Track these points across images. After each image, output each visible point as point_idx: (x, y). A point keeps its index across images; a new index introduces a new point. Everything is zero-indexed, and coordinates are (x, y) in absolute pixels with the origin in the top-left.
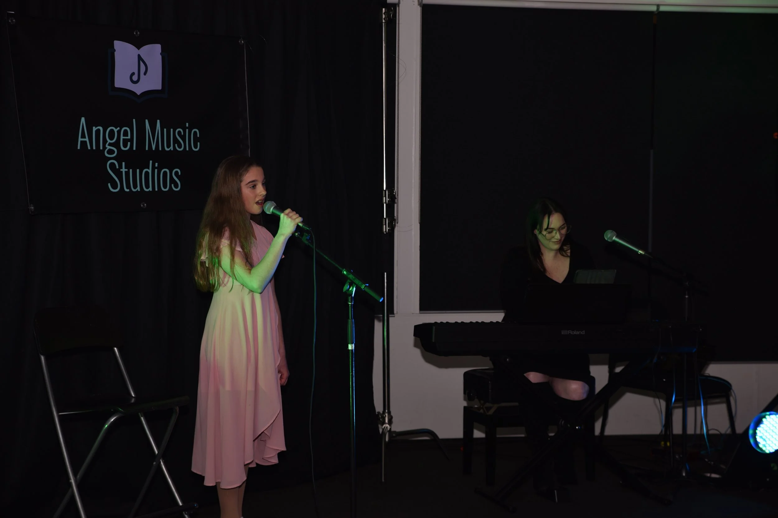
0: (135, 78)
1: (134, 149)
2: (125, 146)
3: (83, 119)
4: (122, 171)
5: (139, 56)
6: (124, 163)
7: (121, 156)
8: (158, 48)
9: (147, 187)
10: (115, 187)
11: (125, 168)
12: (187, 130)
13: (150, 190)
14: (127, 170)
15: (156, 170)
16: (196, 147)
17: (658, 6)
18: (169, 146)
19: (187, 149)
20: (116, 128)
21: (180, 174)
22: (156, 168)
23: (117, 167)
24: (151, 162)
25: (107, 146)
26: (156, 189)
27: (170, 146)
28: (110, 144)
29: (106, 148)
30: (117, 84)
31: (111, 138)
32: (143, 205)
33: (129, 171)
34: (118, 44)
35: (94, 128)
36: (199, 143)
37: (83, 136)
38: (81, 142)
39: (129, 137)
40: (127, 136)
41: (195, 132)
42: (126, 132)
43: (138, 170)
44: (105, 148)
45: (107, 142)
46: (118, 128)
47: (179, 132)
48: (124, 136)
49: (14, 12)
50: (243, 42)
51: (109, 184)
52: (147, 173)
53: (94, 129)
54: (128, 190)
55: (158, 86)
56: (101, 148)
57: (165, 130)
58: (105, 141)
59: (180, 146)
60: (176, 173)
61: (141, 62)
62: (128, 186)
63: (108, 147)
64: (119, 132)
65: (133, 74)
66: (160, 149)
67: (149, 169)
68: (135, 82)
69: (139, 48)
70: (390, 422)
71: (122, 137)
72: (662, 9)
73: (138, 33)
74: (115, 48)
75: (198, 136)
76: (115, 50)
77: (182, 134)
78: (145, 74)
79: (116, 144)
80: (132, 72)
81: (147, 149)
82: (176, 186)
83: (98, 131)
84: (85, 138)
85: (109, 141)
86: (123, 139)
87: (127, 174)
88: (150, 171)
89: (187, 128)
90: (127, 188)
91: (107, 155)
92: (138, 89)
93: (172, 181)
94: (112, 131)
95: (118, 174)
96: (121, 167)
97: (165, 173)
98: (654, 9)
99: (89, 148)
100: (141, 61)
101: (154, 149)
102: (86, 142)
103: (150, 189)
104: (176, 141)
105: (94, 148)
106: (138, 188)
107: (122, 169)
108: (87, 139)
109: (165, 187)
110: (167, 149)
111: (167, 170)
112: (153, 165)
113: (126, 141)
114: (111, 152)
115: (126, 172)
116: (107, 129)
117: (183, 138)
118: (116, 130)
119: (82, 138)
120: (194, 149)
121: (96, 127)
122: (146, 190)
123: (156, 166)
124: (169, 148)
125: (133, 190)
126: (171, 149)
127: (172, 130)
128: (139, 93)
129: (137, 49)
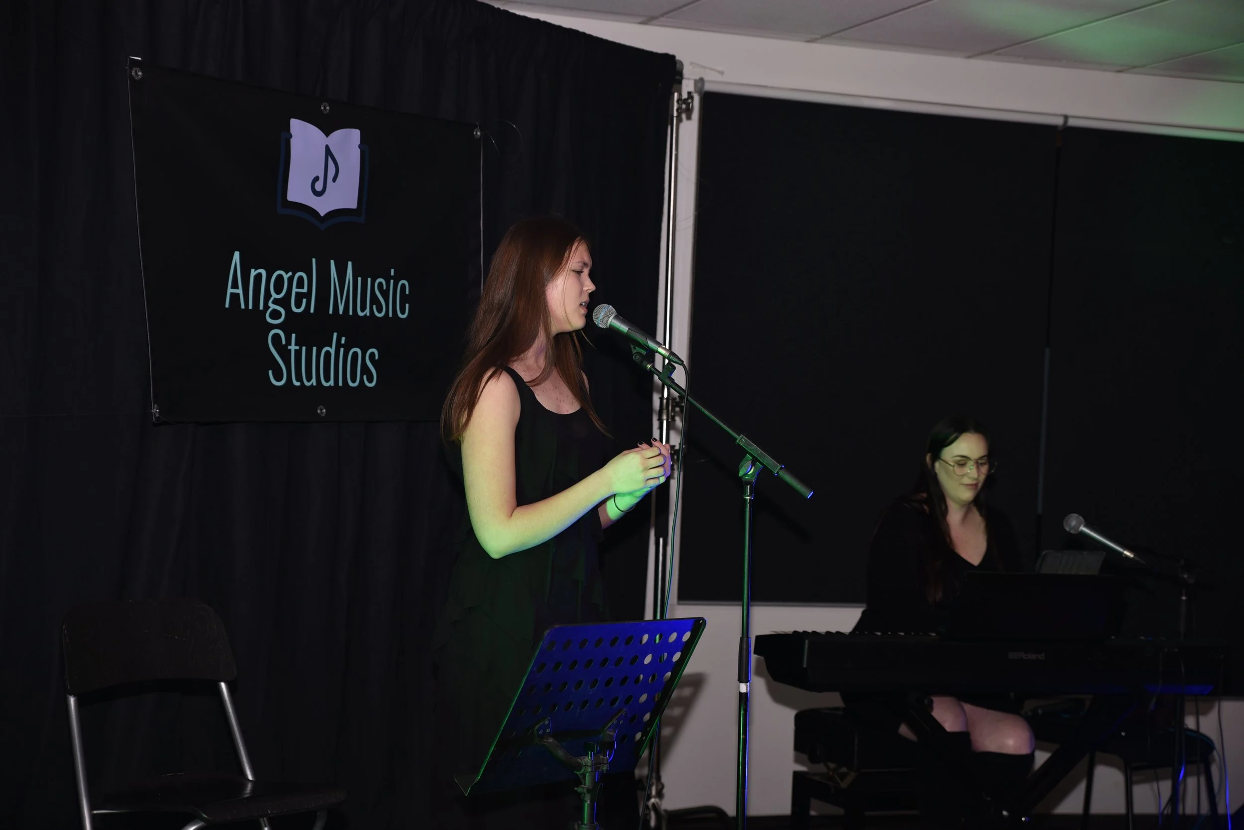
0: (319, 186)
1: (312, 311)
2: (298, 306)
3: (237, 255)
4: (290, 350)
5: (327, 147)
6: (294, 336)
7: (292, 324)
8: (355, 135)
9: (327, 379)
10: (279, 378)
11: (296, 345)
12: (392, 281)
13: (331, 385)
14: (297, 348)
15: (342, 350)
16: (403, 312)
17: (1066, 117)
18: (363, 309)
19: (391, 315)
20: (287, 273)
21: (377, 358)
22: (343, 346)
23: (284, 343)
24: (335, 334)
25: (270, 304)
26: (340, 384)
27: (365, 308)
28: (276, 302)
29: (269, 307)
30: (292, 196)
31: (278, 290)
32: (321, 410)
33: (301, 349)
34: (297, 126)
35: (253, 270)
36: (407, 305)
37: (235, 286)
38: (232, 294)
39: (305, 290)
40: (303, 288)
41: (403, 286)
42: (301, 278)
43: (315, 349)
44: (266, 307)
45: (271, 296)
46: (290, 274)
47: (380, 284)
48: (297, 287)
49: (140, 59)
50: (479, 133)
51: (270, 372)
52: (328, 354)
53: (253, 273)
54: (297, 384)
55: (352, 203)
56: (261, 308)
57: (360, 279)
58: (268, 295)
59: (380, 309)
60: (372, 354)
61: (330, 159)
62: (299, 378)
63: (273, 307)
64: (291, 280)
65: (316, 179)
66: (351, 313)
67: (331, 347)
68: (318, 194)
69: (327, 135)
70: (660, 795)
71: (295, 290)
72: (1072, 122)
73: (328, 108)
74: (292, 131)
75: (407, 292)
76: (291, 136)
77: (385, 288)
78: (334, 180)
79: (284, 302)
80: (315, 176)
81: (331, 312)
82: (370, 381)
83: (258, 277)
84: (237, 288)
85: (274, 295)
86: (297, 293)
87: (298, 353)
88: (332, 351)
89: (392, 277)
90: (297, 380)
91: (269, 320)
92: (323, 207)
93: (365, 370)
94: (280, 277)
95: (285, 353)
96: (289, 342)
97: (355, 356)
98: (1059, 121)
99: (243, 306)
100: (329, 157)
101: (341, 312)
102: (238, 295)
103: (332, 383)
104: (374, 300)
105: (250, 307)
106: (314, 381)
107: (290, 345)
108: (240, 291)
109: (354, 381)
110: (361, 314)
111: (358, 350)
112: (339, 340)
113: (299, 297)
114: (275, 315)
115: (296, 350)
116: (273, 274)
117: (385, 294)
118: (286, 277)
119: (232, 287)
120: (400, 315)
121: (255, 270)
122: (325, 384)
123: (343, 342)
124: (364, 311)
125: (306, 383)
126: (366, 313)
127: (369, 280)
128: (322, 214)
129: (325, 136)
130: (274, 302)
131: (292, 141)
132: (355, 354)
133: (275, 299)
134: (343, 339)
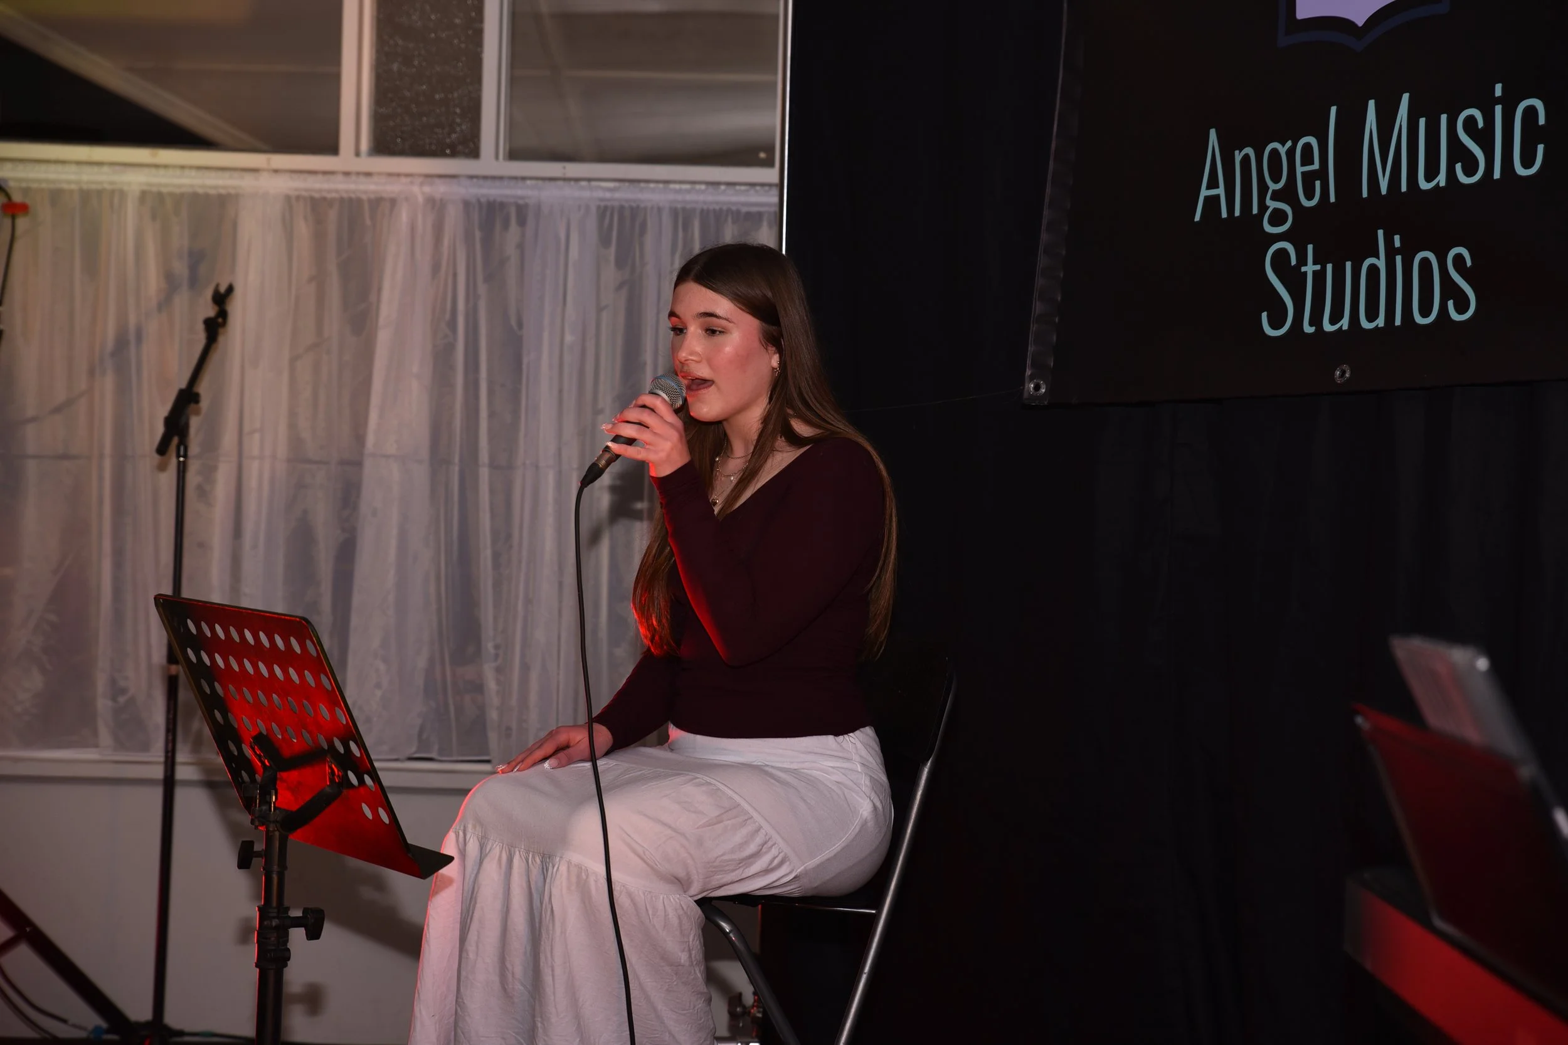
1: (1332, 199)
2: (1310, 197)
3: (1213, 133)
4: (1306, 273)
6: (1310, 248)
7: (1304, 228)
9: (1372, 316)
10: (1276, 324)
11: (1315, 263)
12: (1498, 109)
13: (1379, 326)
14: (1318, 267)
15: (1399, 259)
16: (1527, 162)
18: (1431, 174)
20: (1283, 145)
21: (1469, 263)
22: (1398, 251)
23: (1294, 262)
24: (1380, 233)
25: (1269, 202)
26: (1398, 322)
27: (1437, 174)
28: (1276, 196)
29: (1268, 207)
30: (1303, 10)
31: (1276, 179)
32: (1341, 372)
33: (1324, 269)
35: (1237, 152)
36: (1541, 148)
37: (1214, 183)
38: (1208, 199)
39: (1316, 166)
40: (1313, 164)
41: (1531, 112)
42: (1308, 147)
43: (1348, 265)
44: (1263, 207)
45: (1268, 188)
46: (1289, 144)
47: (1470, 122)
48: (1303, 164)
51: (1264, 315)
52: (1373, 271)
53: (1238, 156)
54: (1308, 329)
56: (1255, 211)
57: (1422, 121)
58: (1263, 188)
59: (1469, 173)
60: (1459, 259)
62: (1316, 320)
63: (1272, 205)
64: (1291, 153)
66: (1404, 188)
67: (1378, 258)
71: (1300, 169)
75: (1542, 121)
77: (1481, 124)
79: (1287, 194)
81: (1365, 194)
82: (1462, 308)
83: (1246, 160)
84: (1217, 186)
85: (1273, 187)
86: (1303, 173)
87: (1319, 277)
88: (1381, 264)
89: (1498, 101)
90: (1311, 324)
91: (1268, 228)
92: (1359, 9)
93: (1450, 290)
94: (1275, 153)
95: (1294, 280)
96: (1302, 260)
97: (1425, 264)
99: (1224, 215)
101: (1384, 191)
102: (1218, 197)
103: (1380, 322)
104: (1458, 152)
105: (1237, 213)
106: (1344, 322)
107: (1306, 265)
108: (1221, 191)
109: (1425, 311)
110: (1424, 185)
111: (1429, 255)
112: (1389, 242)
113: (1309, 178)
114: (1278, 218)
115: (1314, 272)
116: (1263, 153)
117: (1484, 138)
118: (1283, 150)
119: (1209, 188)
120: (1521, 171)
121: (1240, 152)
122: (1366, 324)
123: (1397, 244)
124: (1433, 180)
125: (1328, 327)
126: (1439, 182)
127: (1444, 118)
128: (1360, 23)
130: (1273, 198)
132: (1425, 263)
133: (1274, 192)
134: (1397, 238)
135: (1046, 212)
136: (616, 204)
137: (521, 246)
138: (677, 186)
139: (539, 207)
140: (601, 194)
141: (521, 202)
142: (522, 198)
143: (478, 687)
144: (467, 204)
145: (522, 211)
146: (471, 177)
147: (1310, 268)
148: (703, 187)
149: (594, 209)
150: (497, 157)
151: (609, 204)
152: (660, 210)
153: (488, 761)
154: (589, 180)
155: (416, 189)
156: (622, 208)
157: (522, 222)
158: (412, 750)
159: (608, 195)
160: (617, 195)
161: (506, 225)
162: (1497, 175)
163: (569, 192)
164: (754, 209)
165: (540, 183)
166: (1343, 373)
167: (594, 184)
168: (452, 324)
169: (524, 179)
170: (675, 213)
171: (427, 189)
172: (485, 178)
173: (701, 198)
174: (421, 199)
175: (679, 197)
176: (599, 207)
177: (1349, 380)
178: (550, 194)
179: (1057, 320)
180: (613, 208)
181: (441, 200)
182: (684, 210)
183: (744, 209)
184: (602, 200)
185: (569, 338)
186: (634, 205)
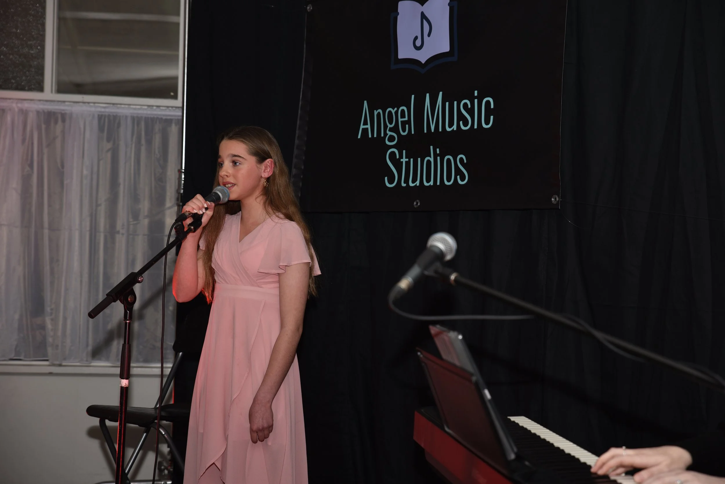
0: (418, 43)
1: (413, 133)
2: (404, 131)
3: (365, 102)
4: (402, 162)
5: (423, 15)
6: (404, 152)
9: (428, 181)
10: (391, 181)
11: (406, 158)
12: (476, 101)
13: (431, 185)
14: (407, 160)
15: (439, 158)
16: (487, 123)
18: (451, 125)
20: (394, 109)
21: (465, 161)
22: (438, 155)
23: (398, 157)
24: (431, 147)
25: (388, 132)
26: (438, 183)
27: (453, 125)
28: (391, 130)
29: (388, 134)
30: (402, 55)
33: (410, 161)
34: (401, 6)
35: (375, 111)
36: (492, 117)
37: (365, 123)
38: (363, 129)
39: (406, 119)
40: (405, 117)
41: (488, 103)
42: (403, 111)
43: (419, 159)
44: (385, 134)
45: (388, 126)
46: (396, 109)
47: (465, 105)
48: (401, 118)
51: (386, 178)
52: (429, 162)
53: (376, 113)
54: (404, 185)
55: (445, 47)
56: (382, 135)
57: (447, 104)
58: (386, 127)
59: (466, 125)
60: (461, 159)
62: (407, 181)
63: (389, 133)
64: (396, 113)
65: (416, 38)
66: (440, 130)
67: (431, 157)
68: (418, 49)
69: (422, 5)
71: (400, 120)
74: (399, 11)
75: (492, 107)
76: (398, 14)
77: (469, 106)
78: (429, 35)
79: (395, 129)
81: (425, 131)
82: (463, 179)
83: (379, 114)
84: (367, 124)
85: (389, 126)
86: (402, 122)
88: (432, 160)
89: (476, 97)
90: (404, 183)
91: (388, 143)
92: (423, 56)
93: (458, 172)
94: (390, 112)
95: (398, 165)
96: (401, 157)
99: (370, 136)
100: (424, 20)
101: (433, 131)
102: (367, 129)
103: (431, 183)
104: (461, 117)
105: (375, 136)
106: (417, 183)
107: (402, 158)
108: (368, 126)
109: (449, 180)
110: (448, 129)
111: (450, 157)
112: (435, 151)
114: (391, 139)
115: (406, 162)
116: (386, 112)
117: (471, 112)
118: (393, 112)
119: (364, 125)
120: (485, 126)
121: (376, 111)
122: (426, 184)
123: (438, 152)
124: (452, 127)
125: (411, 184)
126: (454, 128)
127: (455, 103)
128: (423, 62)
129: (421, 6)
130: (389, 131)
131: (399, 17)
132: (449, 160)
133: (390, 128)
134: (438, 150)
135: (297, 132)
136: (107, 114)
137: (63, 132)
138: (134, 107)
139: (71, 114)
140: (99, 109)
141: (63, 112)
142: (64, 110)
143: (43, 327)
144: (38, 112)
145: (64, 116)
146: (40, 100)
147: (404, 160)
148: (146, 107)
149: (96, 116)
150: (52, 92)
151: (103, 114)
152: (126, 117)
153: (47, 360)
154: (94, 103)
155: (14, 105)
156: (109, 116)
157: (64, 121)
158: (12, 356)
159: (103, 110)
160: (107, 110)
161: (56, 122)
162: (476, 127)
163: (85, 108)
164: (169, 118)
165: (72, 103)
166: (417, 203)
167: (96, 105)
168: (31, 166)
169: (64, 102)
170: (133, 118)
171: (19, 105)
172: (47, 101)
173: (145, 112)
174: (16, 110)
175: (136, 112)
176: (99, 115)
177: (419, 206)
178: (77, 109)
179: (302, 177)
180: (105, 116)
181: (26, 110)
182: (137, 117)
183: (164, 118)
184: (100, 112)
185: (85, 172)
186: (115, 114)
